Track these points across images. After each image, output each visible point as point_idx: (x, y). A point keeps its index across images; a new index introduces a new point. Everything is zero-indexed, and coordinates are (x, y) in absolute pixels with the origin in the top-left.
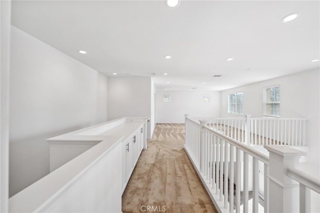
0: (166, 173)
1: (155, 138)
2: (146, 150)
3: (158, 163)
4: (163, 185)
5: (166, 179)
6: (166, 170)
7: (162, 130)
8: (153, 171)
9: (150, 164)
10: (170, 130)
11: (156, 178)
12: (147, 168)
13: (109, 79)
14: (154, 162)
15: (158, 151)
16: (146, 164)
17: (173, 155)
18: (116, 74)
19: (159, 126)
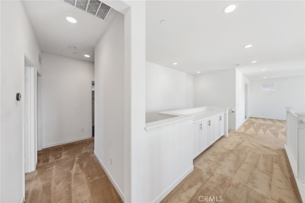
0: (243, 162)
1: (243, 130)
2: (228, 138)
3: (236, 151)
4: (235, 168)
5: (241, 166)
6: (244, 160)
7: (255, 125)
8: (228, 155)
9: (227, 149)
10: (270, 126)
11: (230, 160)
12: (223, 151)
13: (195, 76)
14: (232, 149)
15: (241, 142)
16: (222, 148)
17: (260, 150)
18: (199, 72)
19: (253, 120)
